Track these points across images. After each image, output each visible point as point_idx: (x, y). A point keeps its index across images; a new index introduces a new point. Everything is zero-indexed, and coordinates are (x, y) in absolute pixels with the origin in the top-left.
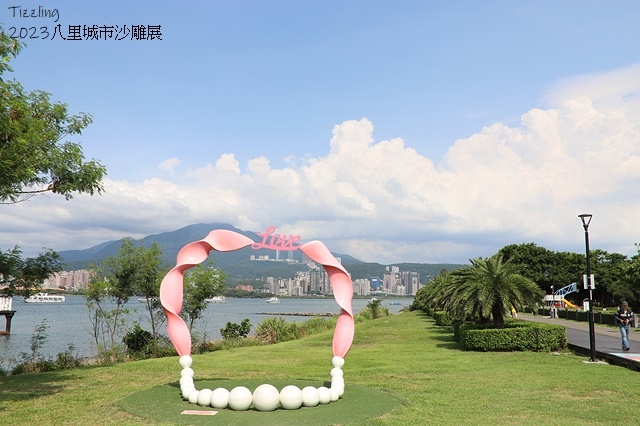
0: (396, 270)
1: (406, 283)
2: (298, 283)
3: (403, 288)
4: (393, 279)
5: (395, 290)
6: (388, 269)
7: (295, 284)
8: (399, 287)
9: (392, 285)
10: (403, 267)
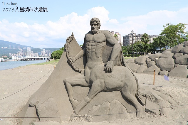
0: (44, 50)
1: (47, 53)
2: (20, 54)
3: (47, 55)
4: (44, 52)
5: (45, 55)
6: (42, 50)
7: (19, 55)
8: (46, 54)
9: (44, 54)
10: (46, 49)
